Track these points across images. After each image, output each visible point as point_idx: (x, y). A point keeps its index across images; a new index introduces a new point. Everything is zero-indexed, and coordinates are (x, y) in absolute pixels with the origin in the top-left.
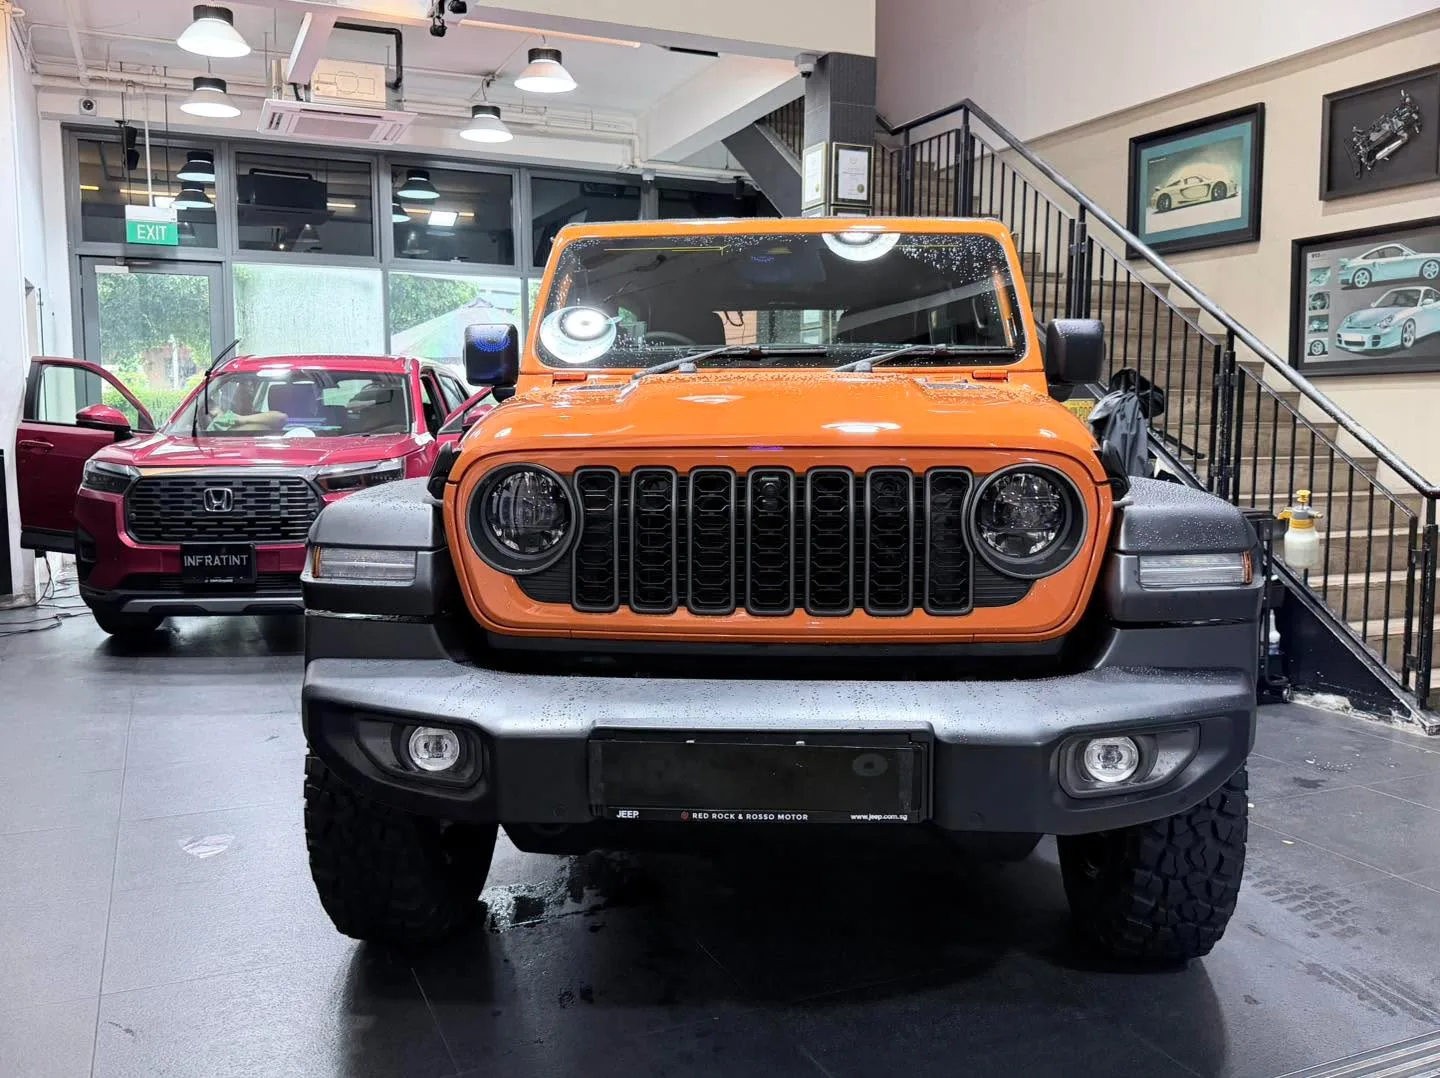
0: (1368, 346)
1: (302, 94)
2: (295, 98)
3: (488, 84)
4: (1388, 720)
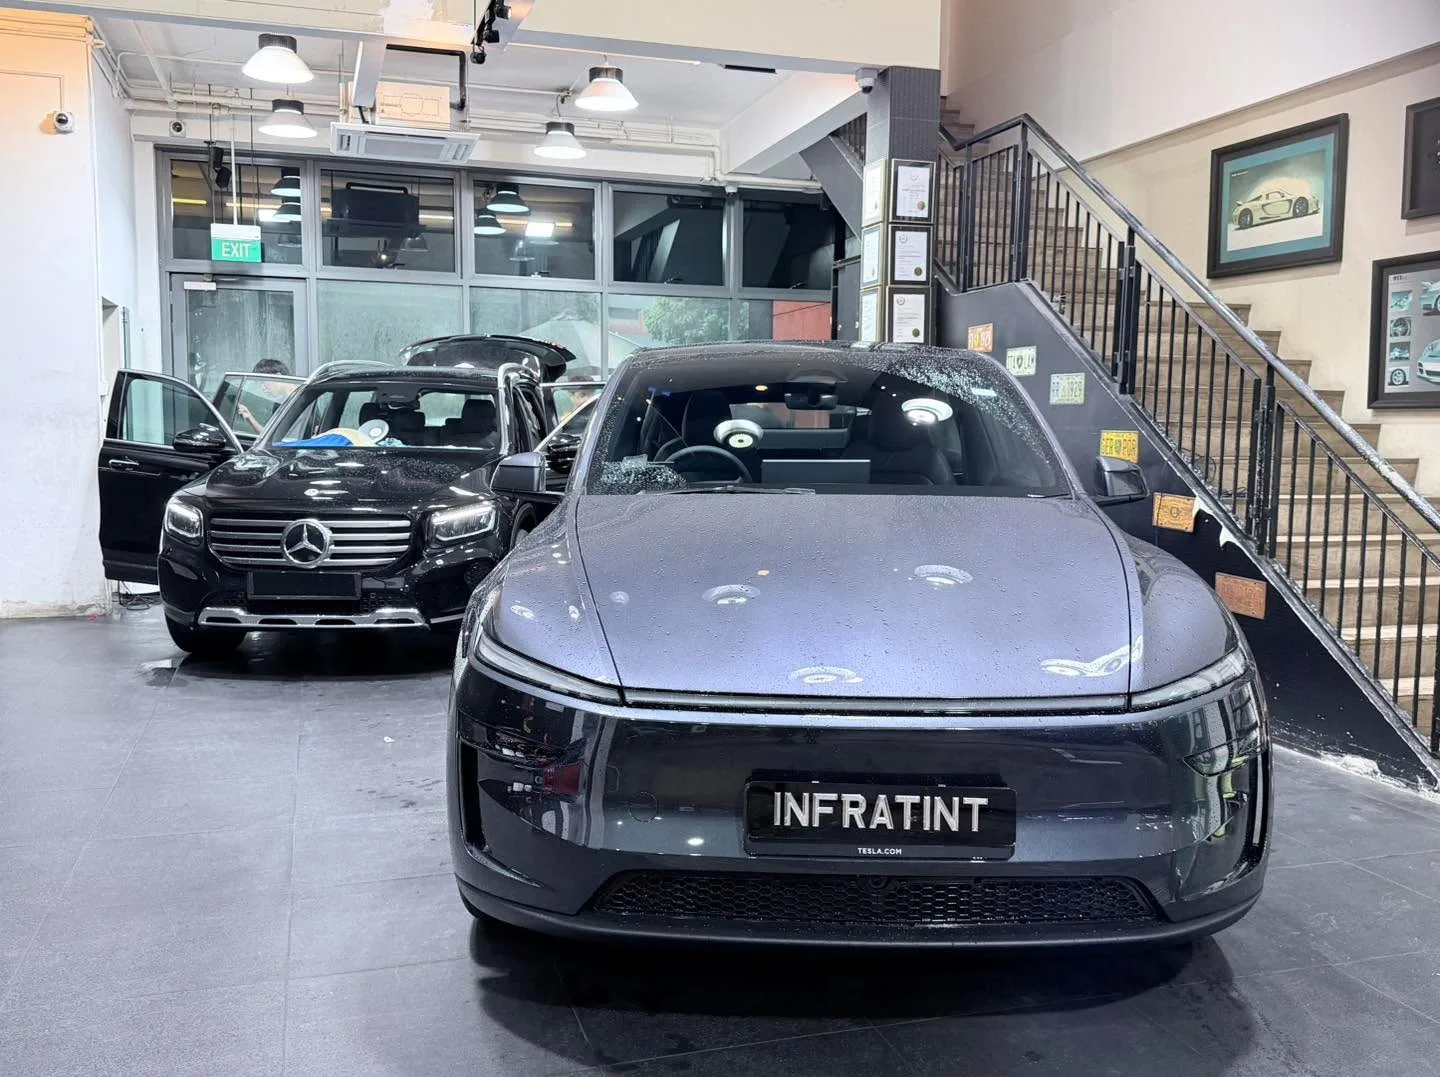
1: (368, 116)
2: (361, 121)
3: (563, 101)
4: (1416, 788)
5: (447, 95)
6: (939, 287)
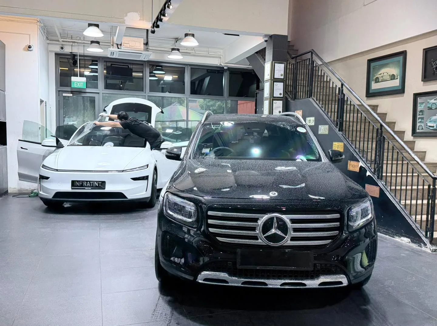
0: (435, 128)
2: (117, 48)
3: (176, 42)
4: (421, 247)
5: (142, 41)
6: (286, 99)
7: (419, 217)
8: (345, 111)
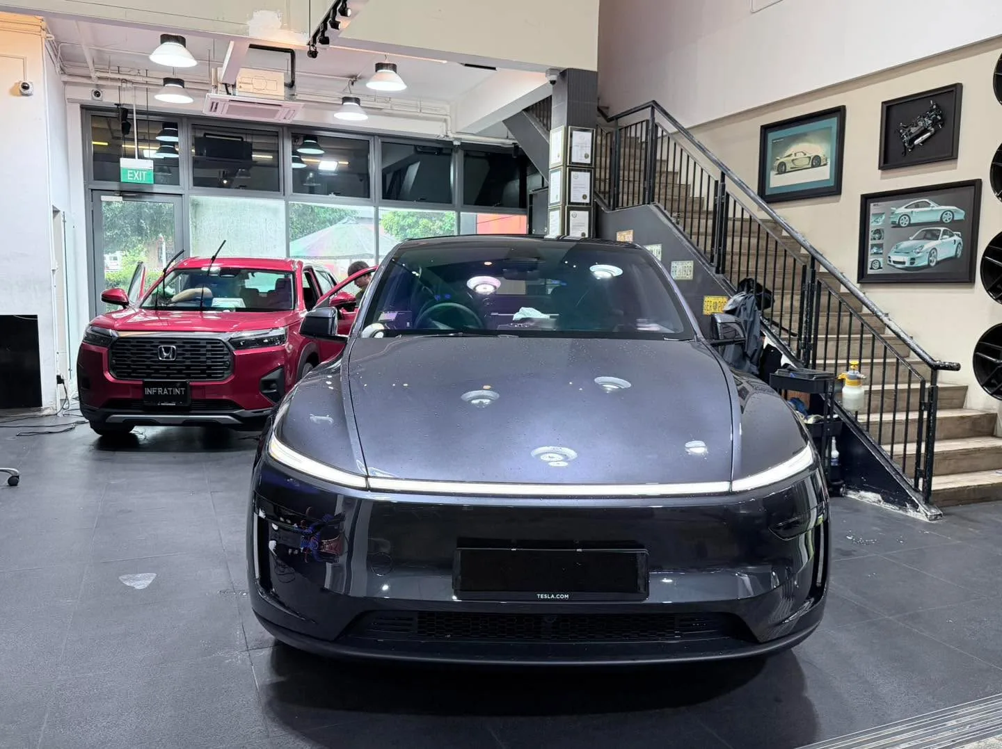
0: (907, 264)
1: (230, 89)
2: (226, 93)
3: (353, 84)
4: (905, 510)
5: (282, 77)
6: (597, 207)
7: (899, 449)
8: (730, 233)
